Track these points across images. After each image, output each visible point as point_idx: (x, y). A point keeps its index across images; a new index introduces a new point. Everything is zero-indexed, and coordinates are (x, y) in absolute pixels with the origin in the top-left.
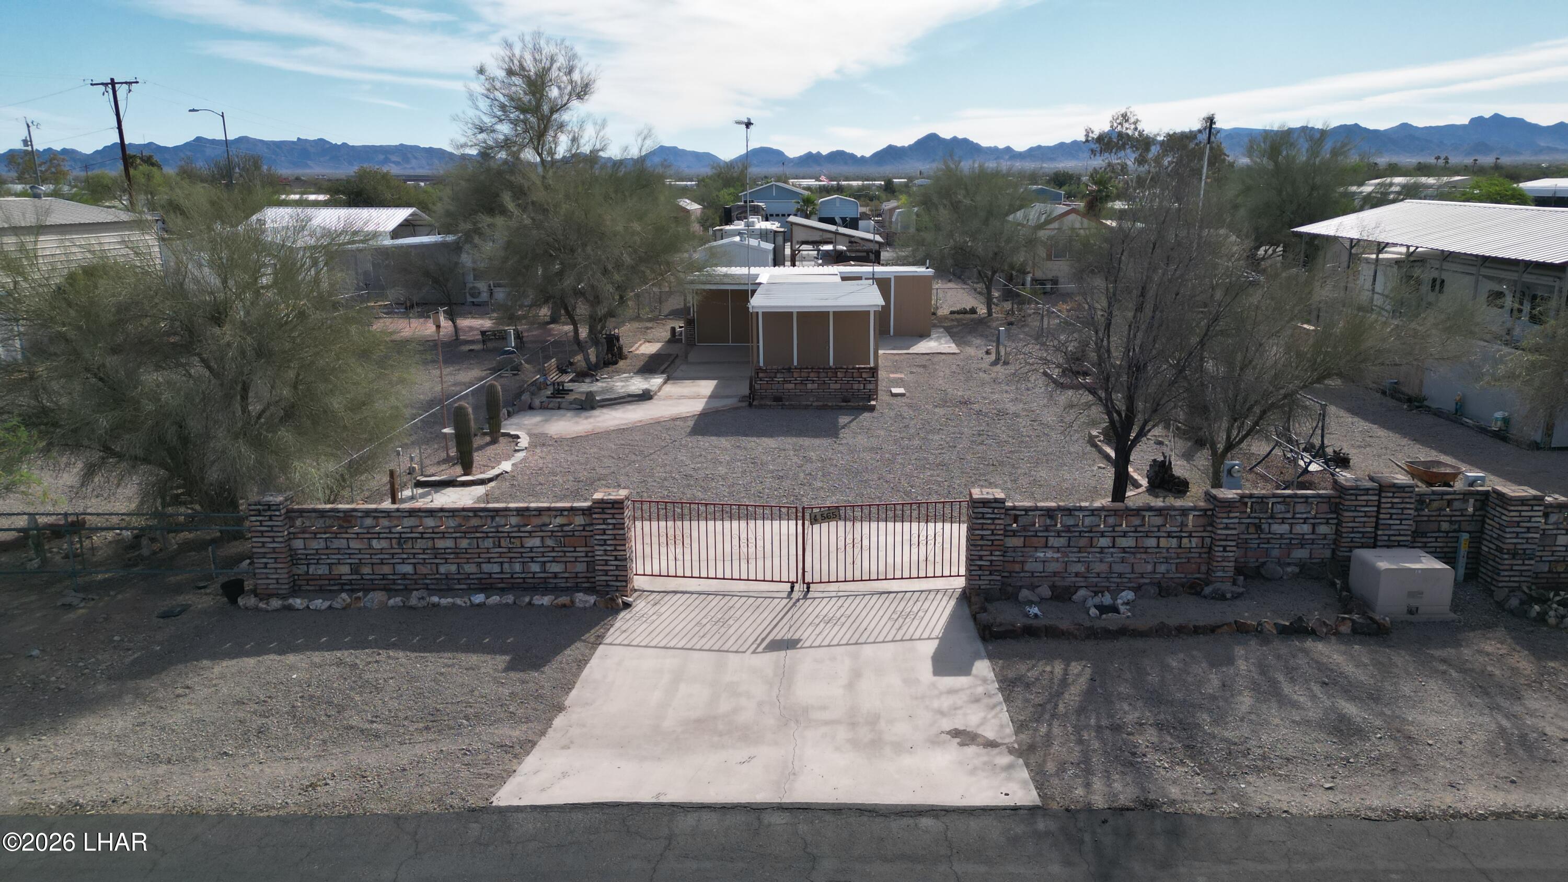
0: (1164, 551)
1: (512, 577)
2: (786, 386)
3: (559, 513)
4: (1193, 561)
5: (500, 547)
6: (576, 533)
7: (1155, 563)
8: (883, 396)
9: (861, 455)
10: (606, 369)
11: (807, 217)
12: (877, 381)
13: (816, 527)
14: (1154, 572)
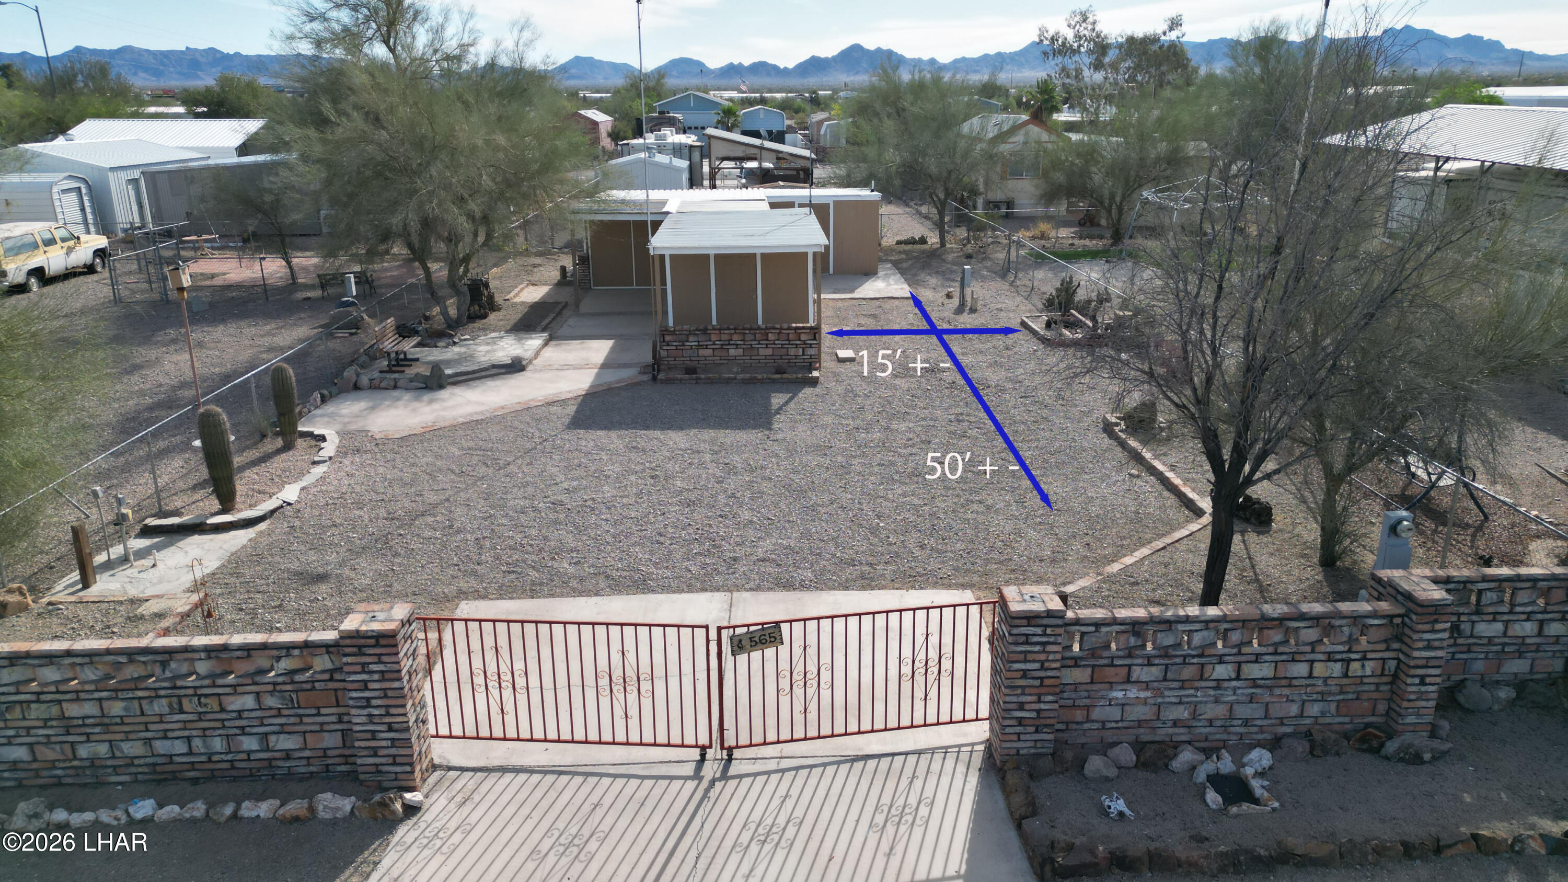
0: (1320, 682)
1: (210, 761)
2: (703, 352)
3: (284, 652)
4: (1365, 696)
5: (182, 711)
6: (317, 685)
7: (1304, 702)
8: (827, 362)
9: (804, 459)
10: (471, 325)
11: (729, 129)
12: (819, 344)
13: (742, 658)
14: (1301, 715)
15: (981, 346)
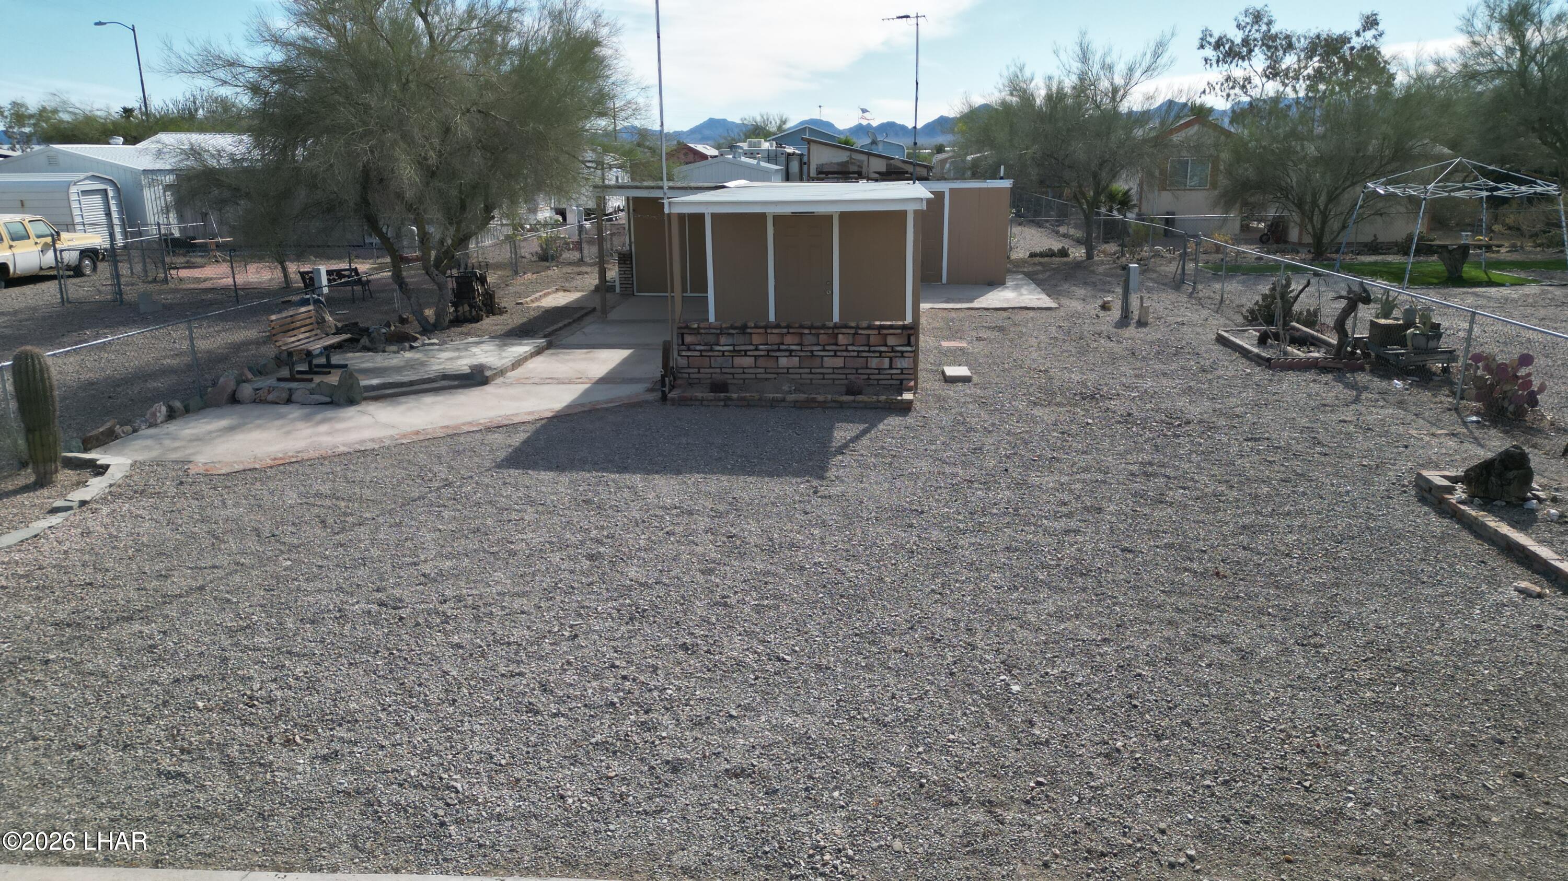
2: (739, 361)
8: (927, 381)
10: (452, 330)
12: (916, 353)
15: (1163, 367)
